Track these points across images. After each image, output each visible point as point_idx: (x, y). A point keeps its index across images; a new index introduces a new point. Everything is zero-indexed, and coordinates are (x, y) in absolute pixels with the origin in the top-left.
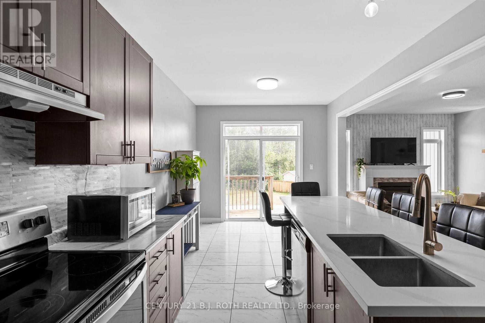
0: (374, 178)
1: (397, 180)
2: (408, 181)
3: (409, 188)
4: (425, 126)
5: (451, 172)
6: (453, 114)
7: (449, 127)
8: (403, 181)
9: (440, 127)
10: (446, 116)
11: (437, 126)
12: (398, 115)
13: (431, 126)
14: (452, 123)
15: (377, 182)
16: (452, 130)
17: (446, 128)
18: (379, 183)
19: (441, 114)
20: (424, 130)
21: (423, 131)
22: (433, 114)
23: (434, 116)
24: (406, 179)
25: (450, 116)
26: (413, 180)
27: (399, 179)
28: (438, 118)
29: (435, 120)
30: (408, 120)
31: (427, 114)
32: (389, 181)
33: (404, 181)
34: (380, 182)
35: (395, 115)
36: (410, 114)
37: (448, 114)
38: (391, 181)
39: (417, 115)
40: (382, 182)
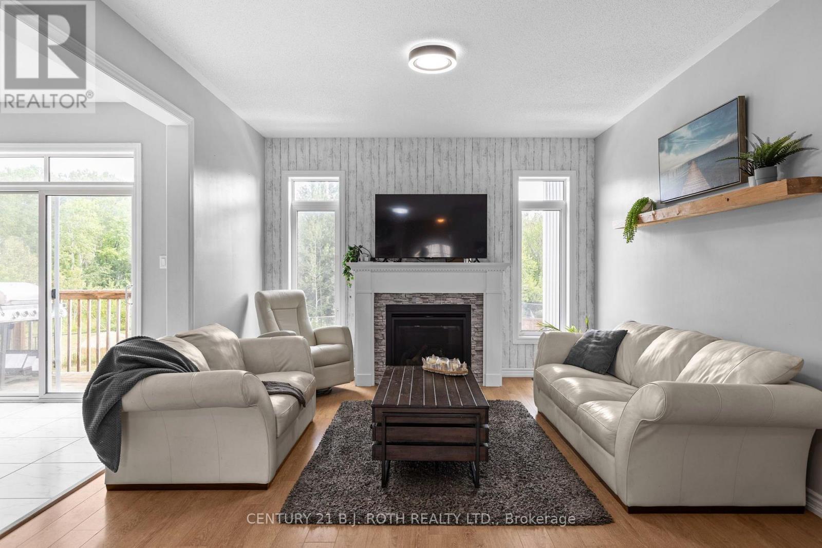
0: (376, 295)
1: (432, 298)
2: (460, 302)
3: (461, 319)
4: (524, 167)
5: (584, 281)
6: (591, 139)
7: (582, 170)
8: (446, 302)
9: (562, 170)
10: (575, 145)
11: (552, 167)
12: (458, 139)
13: (536, 168)
14: (589, 159)
15: (384, 303)
16: (589, 177)
17: (574, 173)
18: (388, 306)
19: (563, 138)
20: (520, 178)
21: (518, 179)
22: (542, 139)
23: (545, 143)
24: (454, 296)
25: (583, 144)
26: (473, 299)
27: (437, 296)
28: (555, 148)
29: (546, 153)
30: (483, 152)
31: (526, 139)
32: (413, 301)
33: (450, 301)
34: (392, 303)
35: (450, 140)
36: (487, 139)
37: (579, 139)
38: (419, 302)
39: (504, 139)
40: (395, 303)
